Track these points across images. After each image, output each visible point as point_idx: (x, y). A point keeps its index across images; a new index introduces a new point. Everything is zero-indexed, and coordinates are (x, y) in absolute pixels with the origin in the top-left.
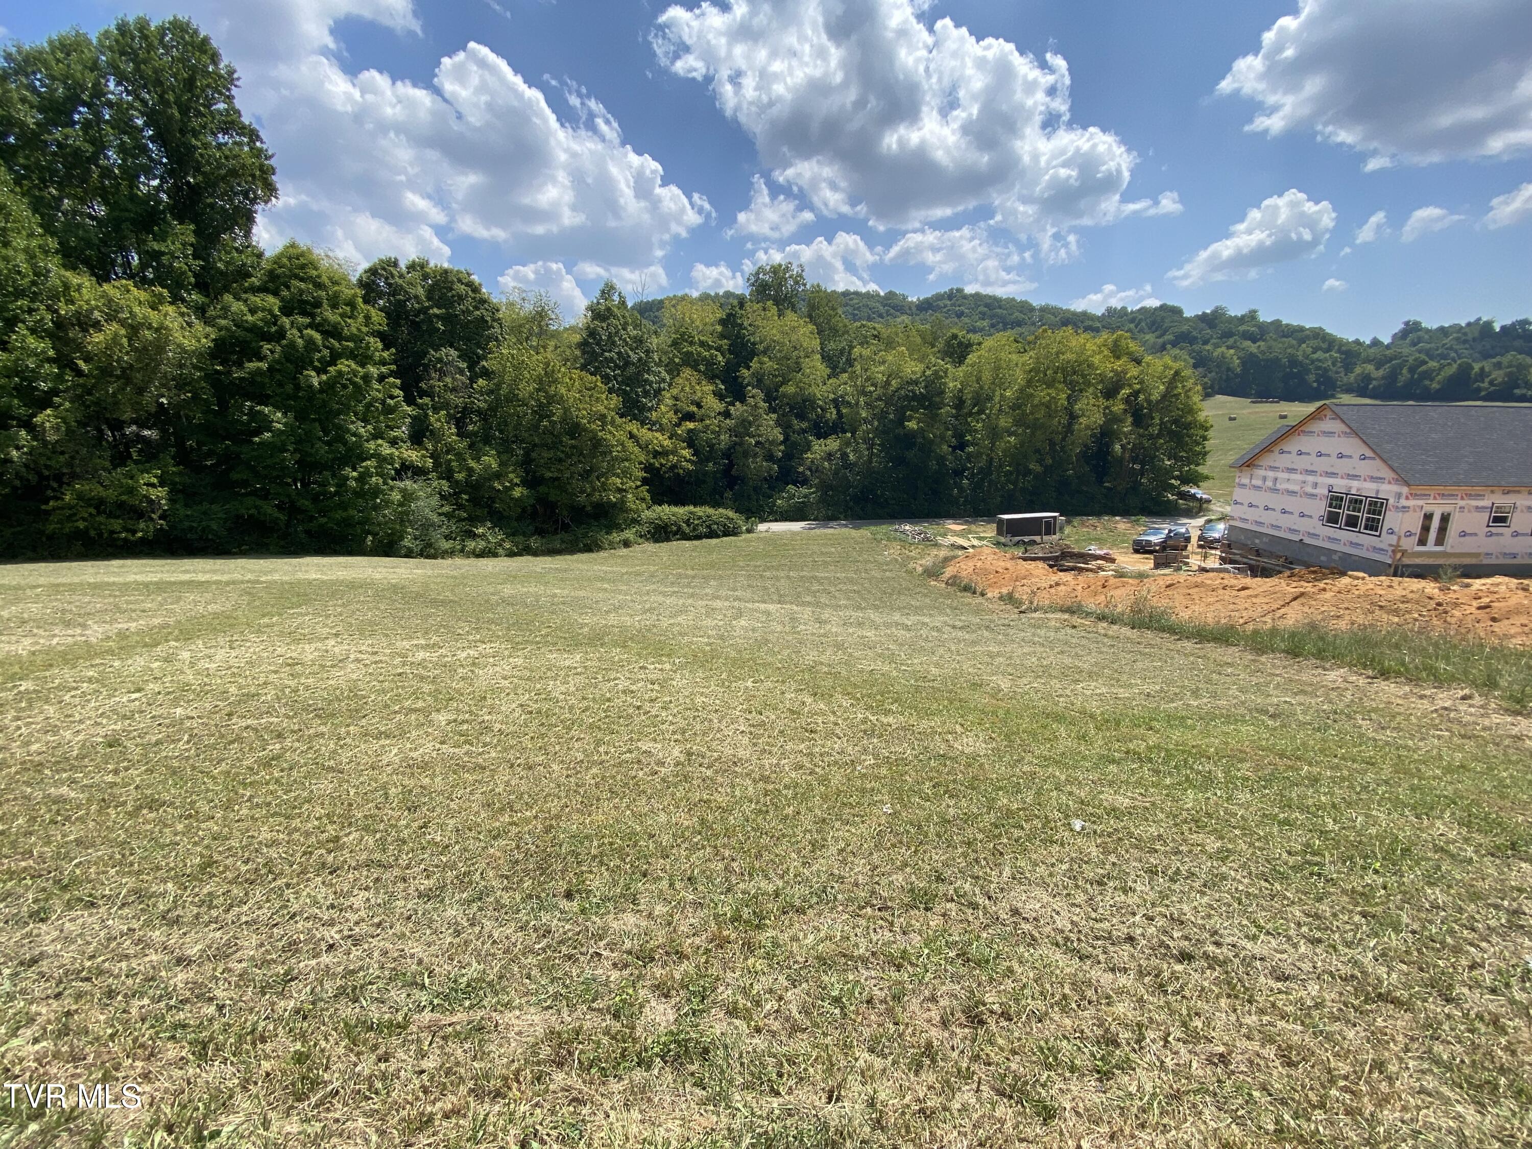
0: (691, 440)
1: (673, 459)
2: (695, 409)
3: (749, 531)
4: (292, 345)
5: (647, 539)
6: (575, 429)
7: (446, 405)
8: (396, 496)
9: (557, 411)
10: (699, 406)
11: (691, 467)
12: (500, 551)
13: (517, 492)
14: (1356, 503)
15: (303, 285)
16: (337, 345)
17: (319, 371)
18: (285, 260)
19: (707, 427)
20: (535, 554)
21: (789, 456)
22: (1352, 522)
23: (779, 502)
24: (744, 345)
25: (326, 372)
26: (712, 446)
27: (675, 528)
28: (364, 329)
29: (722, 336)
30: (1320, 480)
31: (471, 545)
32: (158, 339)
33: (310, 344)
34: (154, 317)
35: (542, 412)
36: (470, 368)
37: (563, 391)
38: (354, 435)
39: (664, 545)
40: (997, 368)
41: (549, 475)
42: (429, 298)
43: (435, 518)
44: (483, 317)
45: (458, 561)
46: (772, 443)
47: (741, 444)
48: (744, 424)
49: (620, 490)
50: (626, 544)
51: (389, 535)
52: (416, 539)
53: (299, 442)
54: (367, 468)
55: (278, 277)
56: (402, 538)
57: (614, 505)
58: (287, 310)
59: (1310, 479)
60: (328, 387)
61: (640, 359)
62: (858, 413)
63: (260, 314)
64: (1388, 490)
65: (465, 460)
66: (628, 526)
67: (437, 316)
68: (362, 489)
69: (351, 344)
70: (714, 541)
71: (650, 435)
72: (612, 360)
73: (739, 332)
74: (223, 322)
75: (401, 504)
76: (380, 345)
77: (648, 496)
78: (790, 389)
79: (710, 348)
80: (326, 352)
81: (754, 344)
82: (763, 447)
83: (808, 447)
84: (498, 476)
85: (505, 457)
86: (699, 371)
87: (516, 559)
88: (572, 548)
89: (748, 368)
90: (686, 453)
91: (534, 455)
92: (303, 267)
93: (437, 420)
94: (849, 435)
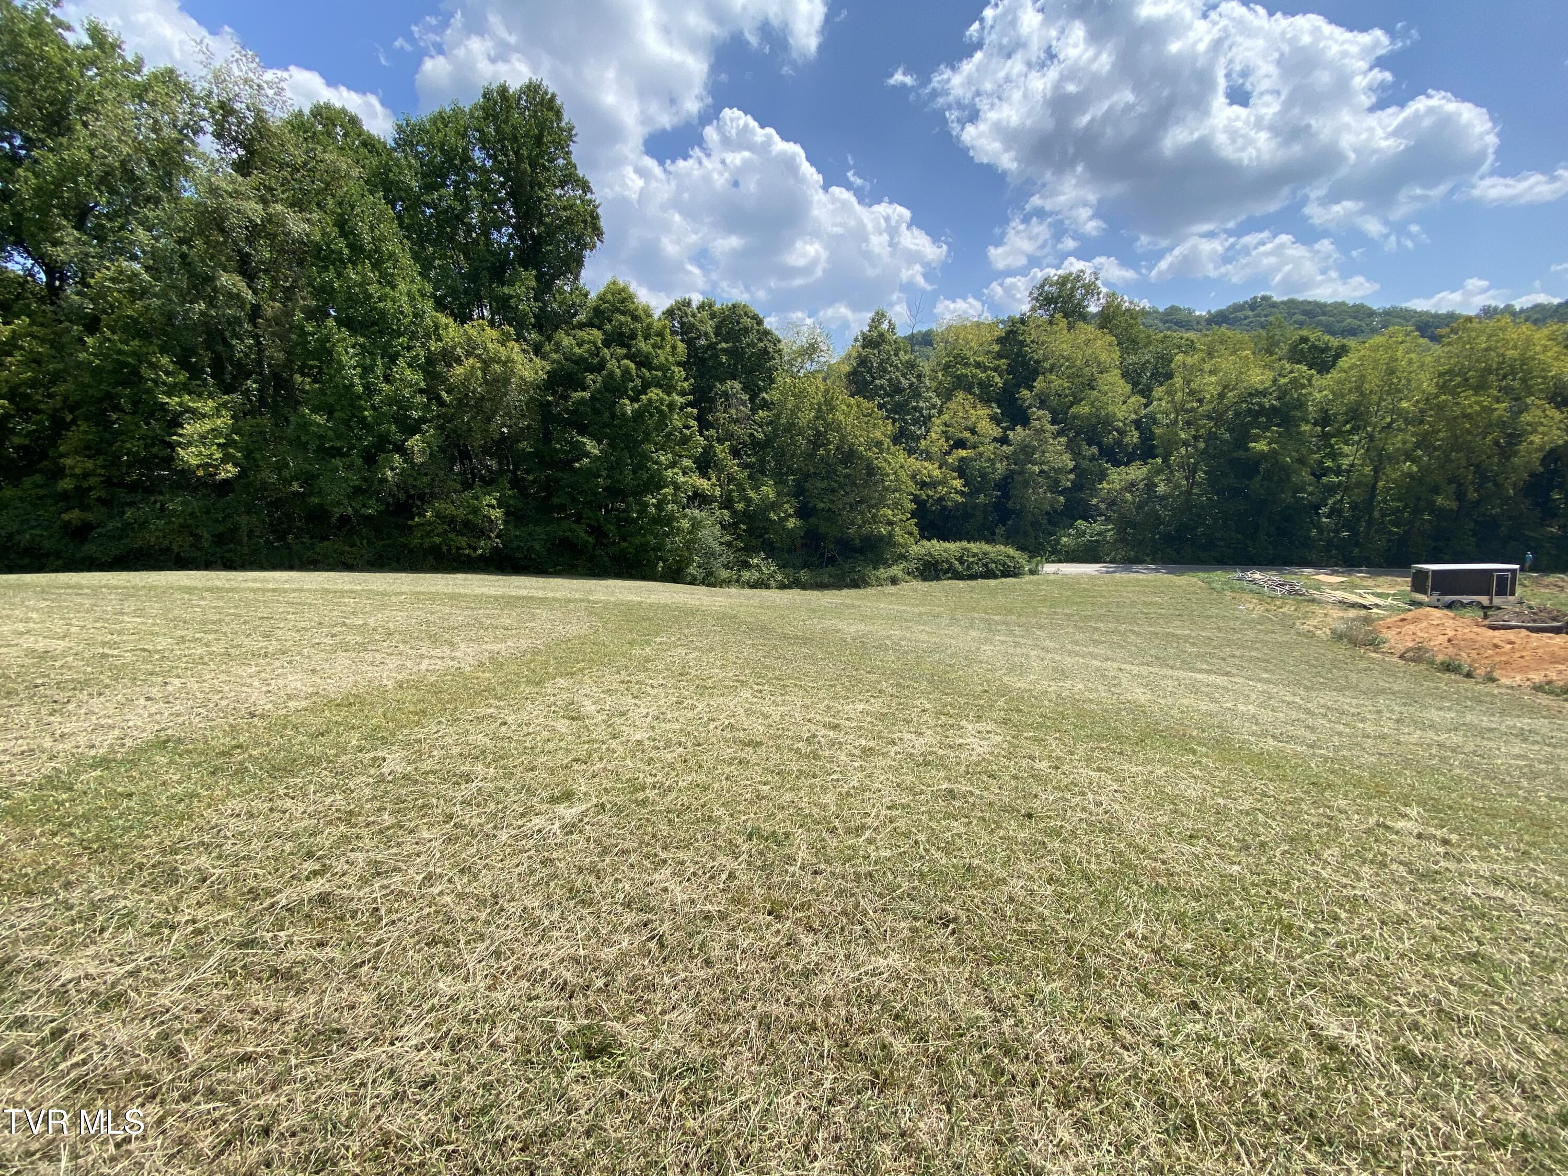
0: (961, 470)
1: (942, 490)
2: (967, 434)
3: (1032, 572)
4: (611, 374)
5: (915, 577)
6: (849, 456)
7: (730, 436)
8: (685, 524)
9: (834, 437)
10: (973, 432)
11: (959, 499)
12: (772, 583)
13: (791, 523)
15: (622, 318)
16: (648, 374)
17: (632, 400)
18: (609, 297)
19: (981, 455)
20: (804, 587)
21: (1078, 486)
23: (1065, 539)
24: (1025, 364)
25: (638, 400)
26: (983, 475)
27: (946, 566)
28: (671, 359)
29: (999, 356)
31: (746, 575)
32: (505, 372)
33: (626, 372)
34: (503, 353)
35: (818, 440)
36: (752, 400)
37: (841, 418)
38: (656, 463)
39: (934, 584)
40: (1391, 372)
41: (822, 505)
42: (716, 335)
43: (717, 548)
44: (765, 349)
45: (733, 591)
46: (1058, 471)
47: (1021, 473)
48: (1026, 451)
49: (890, 523)
50: (894, 581)
51: (677, 561)
52: (699, 567)
53: (611, 468)
54: (665, 495)
55: (603, 312)
56: (688, 565)
57: (881, 538)
58: (607, 343)
60: (639, 415)
61: (911, 385)
62: (1177, 434)
63: (586, 346)
65: (745, 490)
66: (895, 562)
67: (723, 350)
68: (659, 516)
69: (659, 373)
70: (992, 582)
71: (918, 464)
72: (882, 387)
73: (1020, 350)
74: (555, 356)
75: (688, 533)
76: (683, 374)
77: (916, 530)
78: (1084, 409)
79: (985, 369)
80: (638, 382)
81: (1037, 362)
82: (1048, 477)
83: (1102, 476)
84: (774, 506)
85: (780, 487)
86: (974, 394)
87: (787, 591)
88: (839, 583)
89: (1030, 389)
90: (957, 483)
91: (808, 485)
92: (623, 301)
93: (721, 451)
94: (1159, 460)
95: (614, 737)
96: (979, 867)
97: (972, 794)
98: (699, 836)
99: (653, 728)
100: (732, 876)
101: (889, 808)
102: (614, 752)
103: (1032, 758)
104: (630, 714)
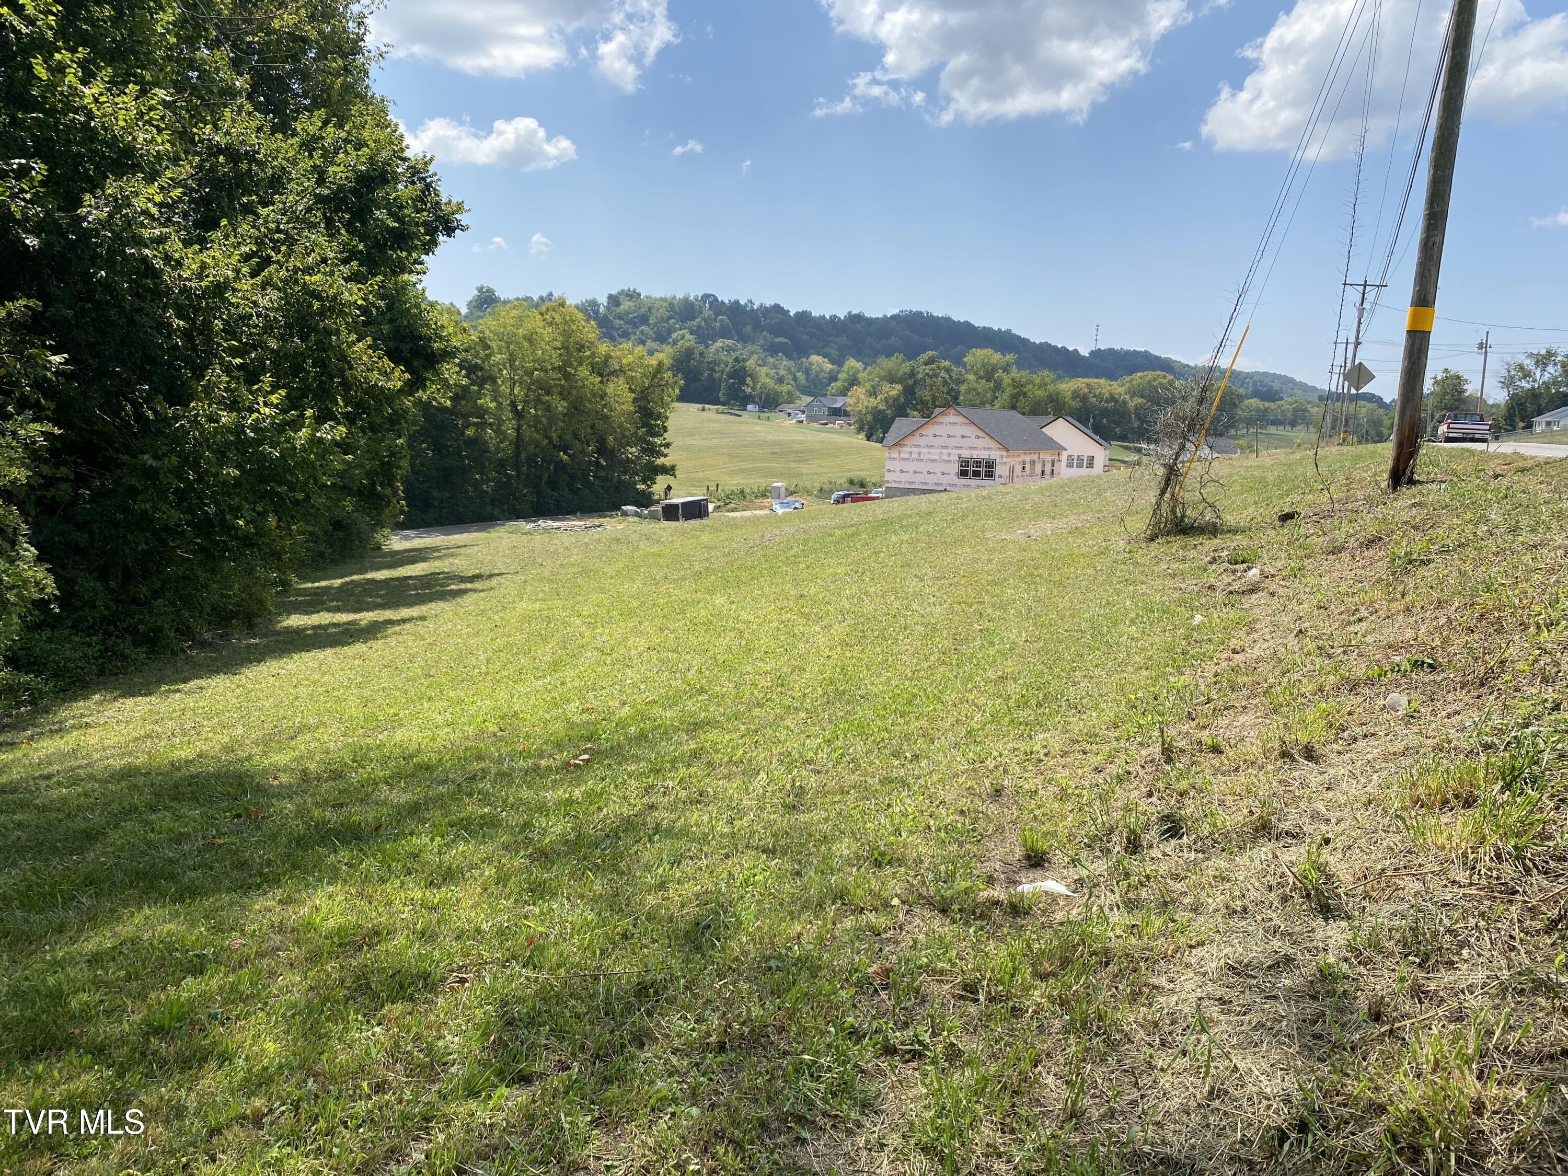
14: (978, 463)
22: (976, 474)
30: (952, 451)
59: (945, 451)
64: (995, 454)
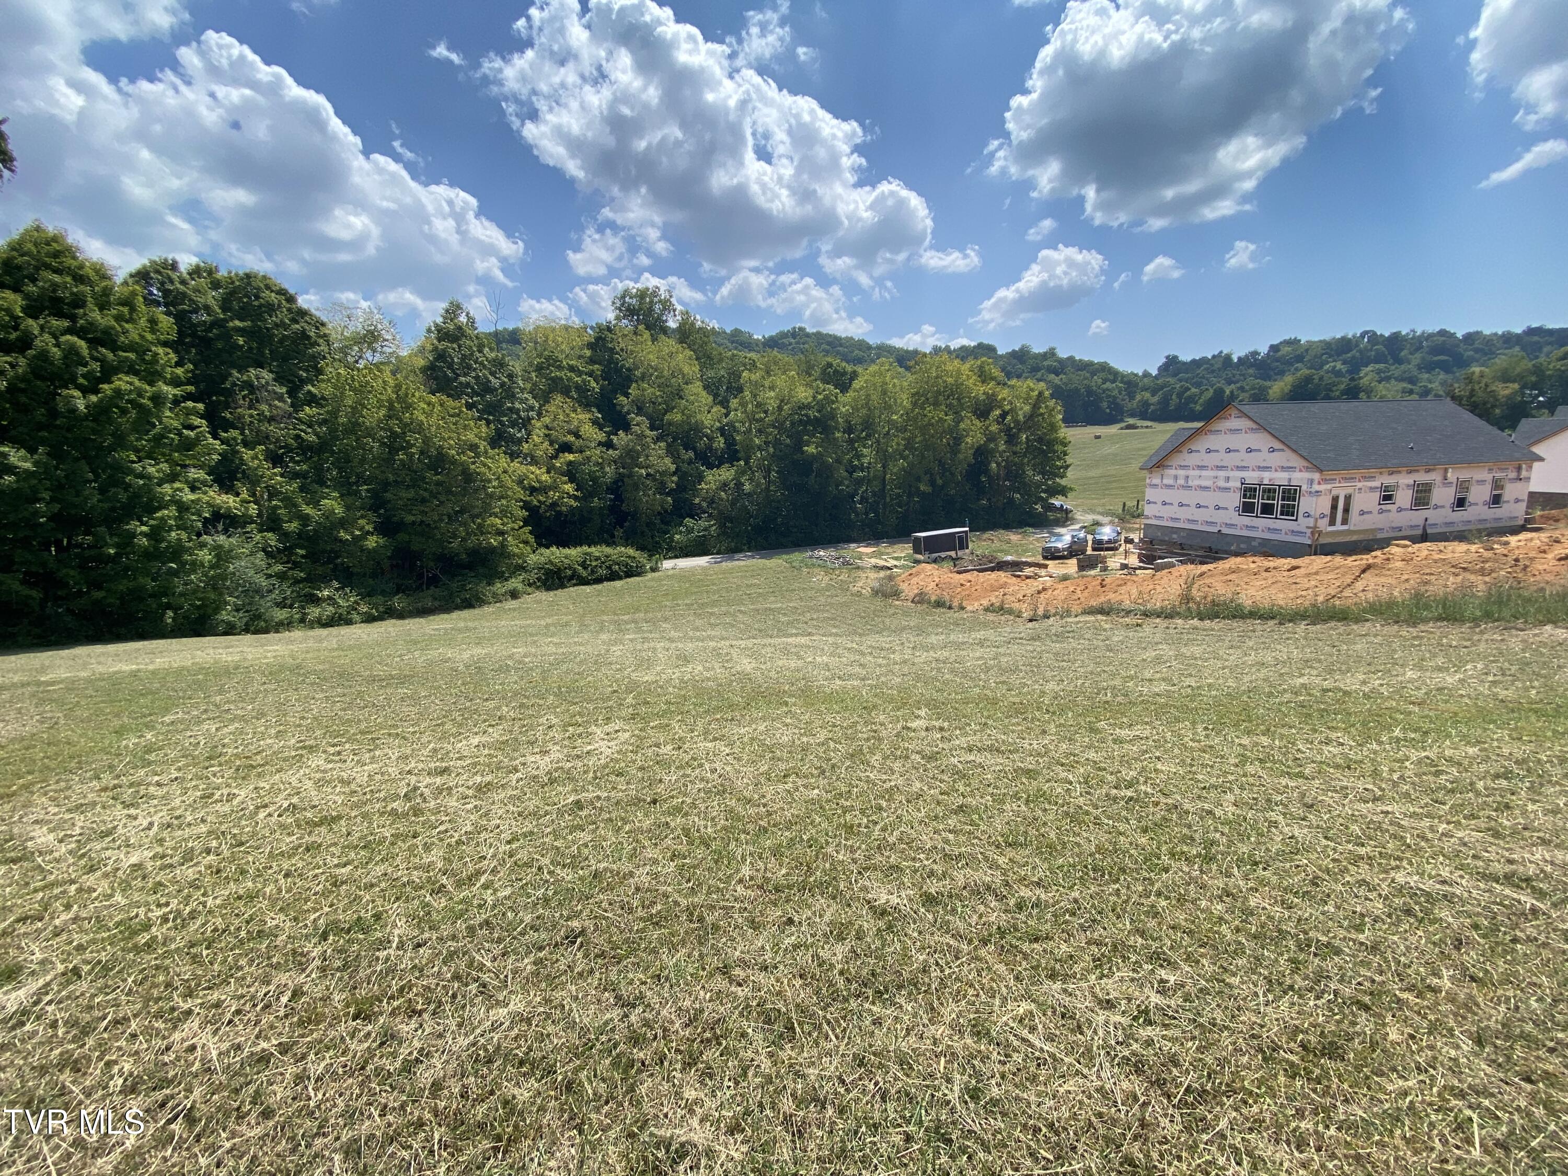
0: (571, 473)
1: (554, 495)
2: (571, 438)
3: (653, 570)
4: (44, 356)
5: (538, 588)
6: (439, 461)
7: (263, 439)
8: (205, 556)
9: (415, 439)
10: (577, 436)
11: (574, 504)
12: (355, 617)
13: (372, 542)
14: (1270, 491)
16: (110, 356)
17: (85, 391)
18: (30, 247)
19: (589, 458)
20: (401, 616)
21: (682, 487)
22: (1267, 510)
23: (677, 537)
24: (618, 371)
25: (96, 391)
26: (595, 480)
27: (569, 572)
28: (149, 337)
29: (592, 361)
30: (1231, 474)
31: (314, 612)
33: (71, 354)
35: (394, 443)
36: (292, 393)
37: (422, 418)
38: (141, 476)
39: (559, 592)
40: (884, 392)
41: (410, 518)
42: (224, 309)
43: (265, 583)
44: (304, 332)
45: (297, 634)
46: (663, 473)
47: (630, 476)
48: (631, 455)
49: (502, 533)
50: (514, 595)
51: (198, 607)
52: (238, 610)
53: (59, 487)
54: (163, 520)
55: (19, 267)
56: (217, 610)
57: (492, 550)
58: (32, 311)
59: (1222, 474)
60: (100, 413)
61: (503, 385)
62: (751, 440)
64: (1299, 478)
65: (295, 505)
66: (513, 574)
67: (238, 330)
68: (157, 549)
69: (132, 356)
70: (618, 584)
71: (524, 469)
72: (468, 385)
73: (612, 358)
75: (212, 567)
76: (173, 357)
77: (531, 539)
78: (676, 417)
79: (580, 373)
80: (96, 366)
81: (629, 370)
82: (655, 480)
83: (701, 478)
84: (343, 523)
85: (350, 500)
86: (572, 398)
87: (377, 624)
88: (447, 606)
89: (627, 395)
90: (569, 488)
91: (388, 495)
93: (253, 458)
94: (742, 463)
95: (92, 870)
96: (605, 869)
97: (599, 798)
98: (243, 962)
99: (161, 841)
100: (297, 993)
101: (509, 842)
102: (91, 890)
103: (658, 745)
104: (120, 830)
